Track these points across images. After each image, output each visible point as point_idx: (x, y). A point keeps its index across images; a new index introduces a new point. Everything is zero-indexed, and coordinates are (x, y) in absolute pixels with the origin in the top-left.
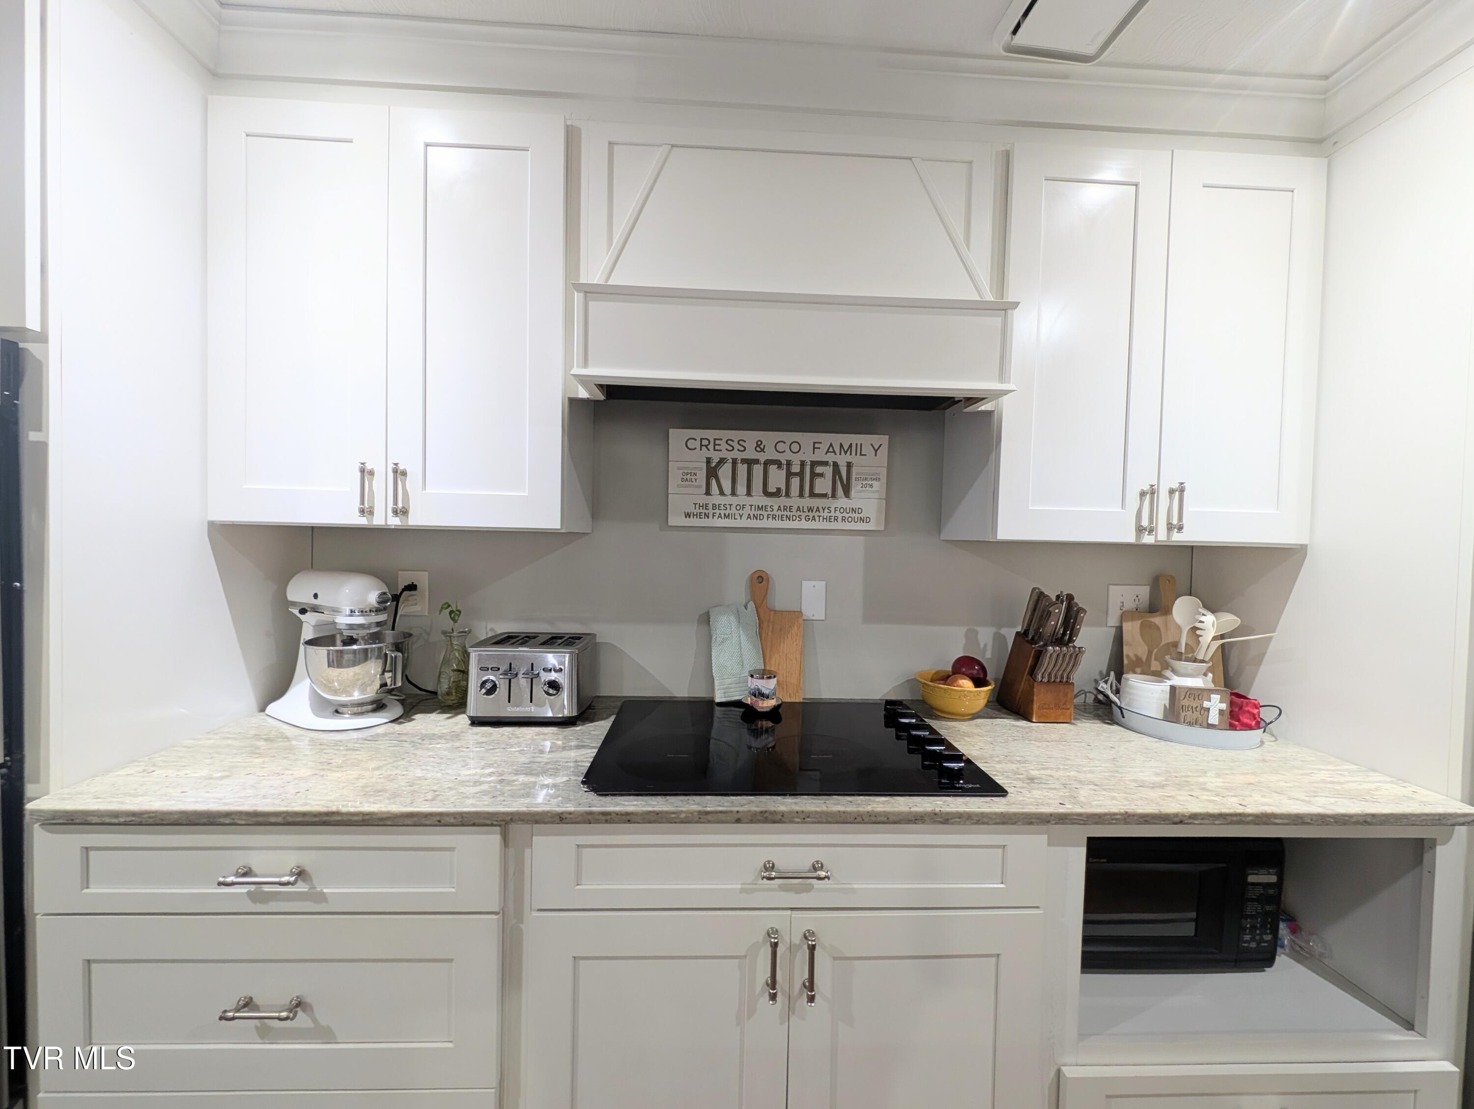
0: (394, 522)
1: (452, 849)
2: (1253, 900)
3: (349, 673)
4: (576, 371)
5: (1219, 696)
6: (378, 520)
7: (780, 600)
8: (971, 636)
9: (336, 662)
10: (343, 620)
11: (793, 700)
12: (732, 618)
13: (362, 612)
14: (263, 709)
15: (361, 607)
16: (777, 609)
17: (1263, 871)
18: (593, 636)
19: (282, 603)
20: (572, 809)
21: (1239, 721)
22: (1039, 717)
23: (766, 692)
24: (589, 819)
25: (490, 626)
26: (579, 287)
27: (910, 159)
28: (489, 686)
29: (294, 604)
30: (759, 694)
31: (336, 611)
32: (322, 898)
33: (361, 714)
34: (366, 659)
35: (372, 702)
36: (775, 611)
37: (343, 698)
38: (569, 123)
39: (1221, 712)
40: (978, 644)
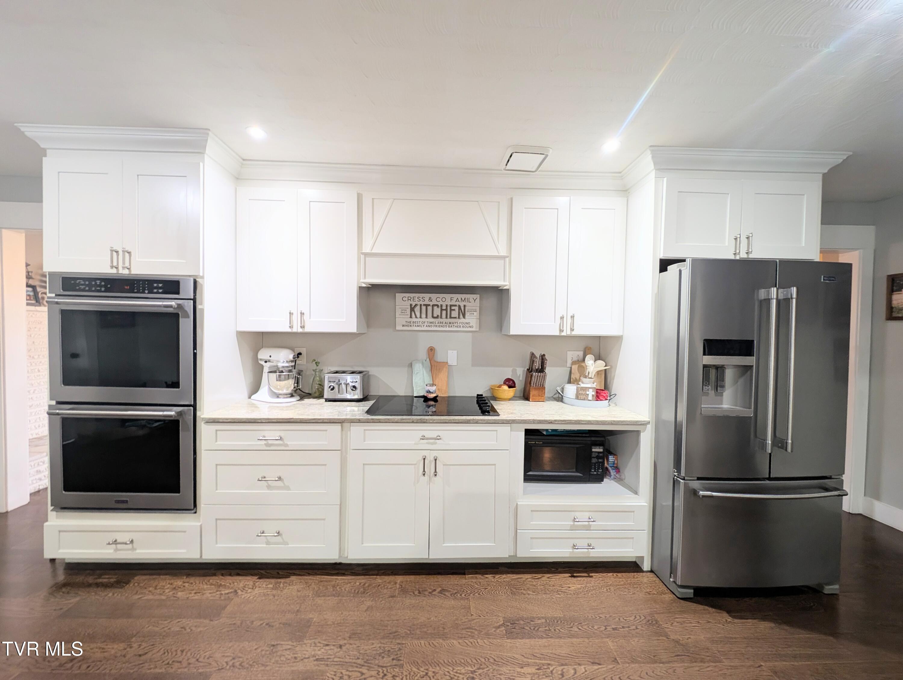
0: (300, 330)
1: (326, 430)
2: (594, 457)
3: (283, 383)
4: (362, 281)
5: (592, 390)
6: (295, 330)
7: (439, 357)
8: (514, 371)
9: (279, 379)
10: (280, 365)
11: (444, 396)
12: (421, 365)
13: (287, 362)
14: (250, 398)
15: (287, 360)
16: (439, 361)
17: (598, 447)
18: (368, 372)
19: (256, 359)
20: (363, 418)
21: (599, 398)
22: (532, 399)
23: (431, 391)
24: (367, 421)
25: (329, 368)
26: (362, 253)
27: (477, 201)
28: (332, 387)
29: (261, 360)
30: (429, 392)
31: (278, 361)
32: (287, 445)
33: (287, 398)
34: (289, 379)
35: (290, 394)
36: (437, 362)
37: (281, 392)
38: (358, 192)
39: (593, 395)
40: (517, 374)
